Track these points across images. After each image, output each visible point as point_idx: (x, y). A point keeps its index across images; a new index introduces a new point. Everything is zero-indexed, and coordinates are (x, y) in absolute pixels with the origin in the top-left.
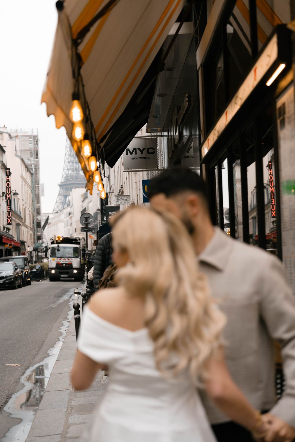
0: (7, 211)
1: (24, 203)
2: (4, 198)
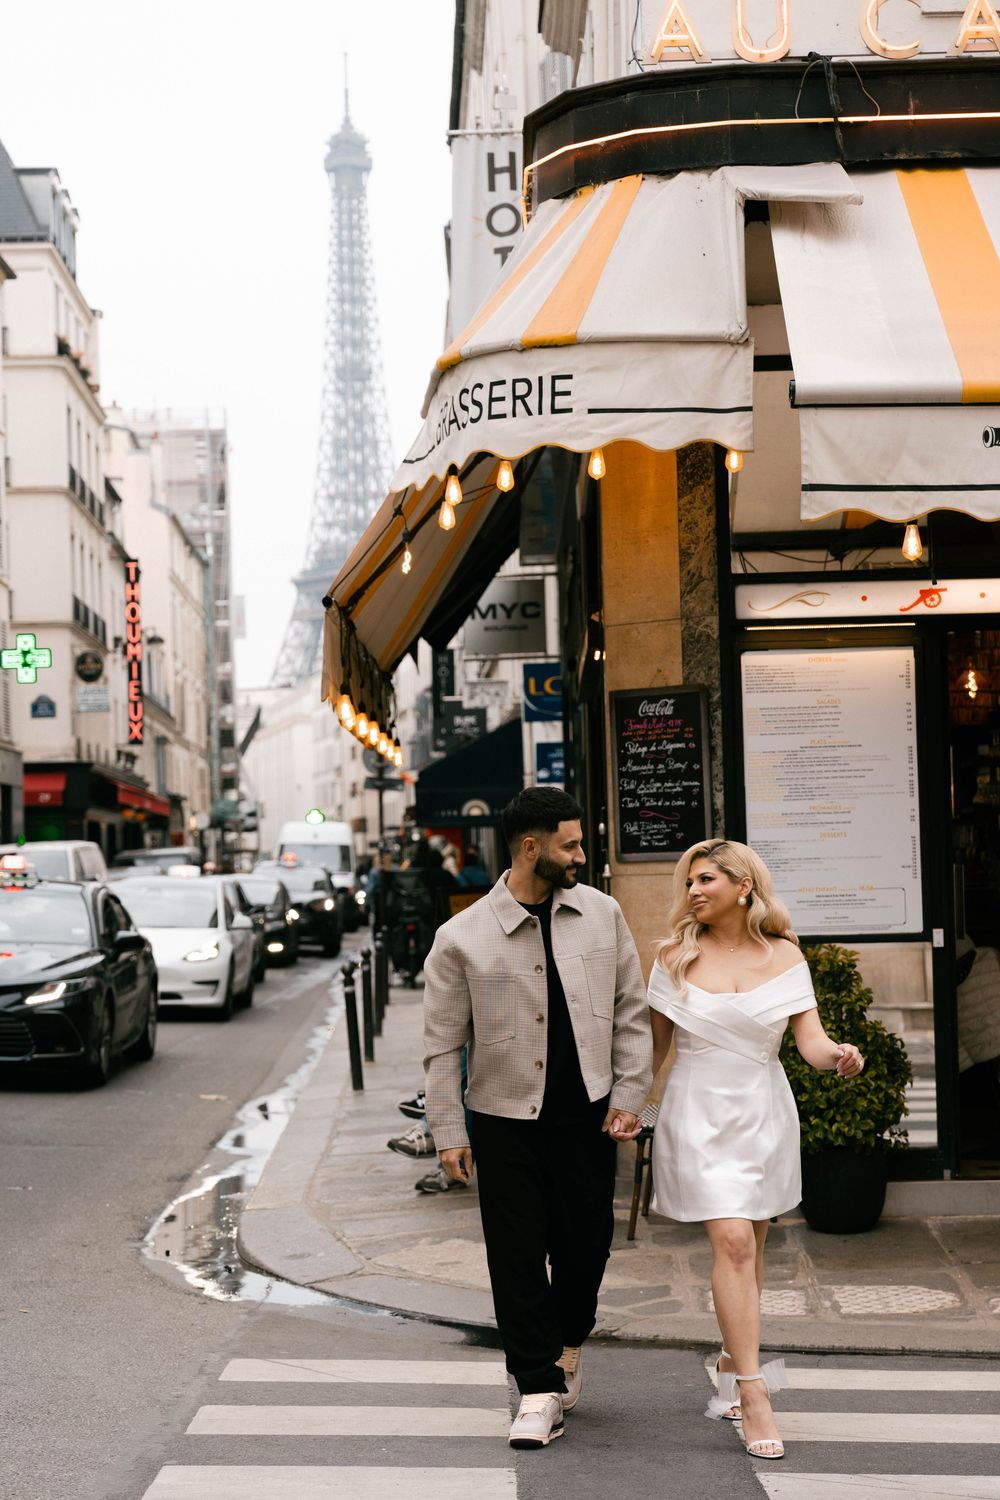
0: (130, 701)
1: (179, 665)
2: (119, 655)
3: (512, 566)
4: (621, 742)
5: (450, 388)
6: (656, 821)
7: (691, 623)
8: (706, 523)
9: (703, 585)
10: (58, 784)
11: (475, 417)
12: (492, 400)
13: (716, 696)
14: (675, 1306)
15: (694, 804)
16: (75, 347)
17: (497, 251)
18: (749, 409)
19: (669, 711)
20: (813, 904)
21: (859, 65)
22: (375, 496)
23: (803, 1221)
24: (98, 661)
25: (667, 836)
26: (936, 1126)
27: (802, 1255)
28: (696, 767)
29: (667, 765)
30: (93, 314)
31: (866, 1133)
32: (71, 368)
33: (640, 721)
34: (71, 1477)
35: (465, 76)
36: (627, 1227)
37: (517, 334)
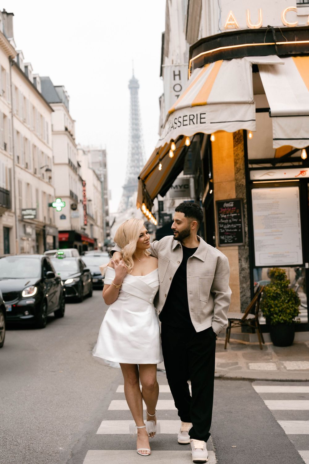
0: (84, 215)
1: (95, 206)
2: (81, 204)
3: (181, 175)
4: (219, 214)
5: (172, 118)
6: (229, 235)
7: (238, 181)
8: (242, 154)
9: (241, 171)
10: (67, 236)
11: (179, 126)
12: (184, 121)
13: (245, 201)
14: (240, 368)
15: (240, 230)
16: (69, 129)
17: (176, 96)
18: (255, 120)
19: (232, 205)
20: (273, 257)
21: (281, 29)
22: (142, 166)
23: (272, 343)
24: (76, 205)
25: (232, 239)
26: (307, 317)
27: (273, 353)
28: (240, 220)
29: (232, 220)
30: (73, 121)
31: (290, 319)
32: (68, 134)
33: (224, 208)
34: (76, 425)
35: (164, 59)
36: (224, 346)
37: (190, 102)
